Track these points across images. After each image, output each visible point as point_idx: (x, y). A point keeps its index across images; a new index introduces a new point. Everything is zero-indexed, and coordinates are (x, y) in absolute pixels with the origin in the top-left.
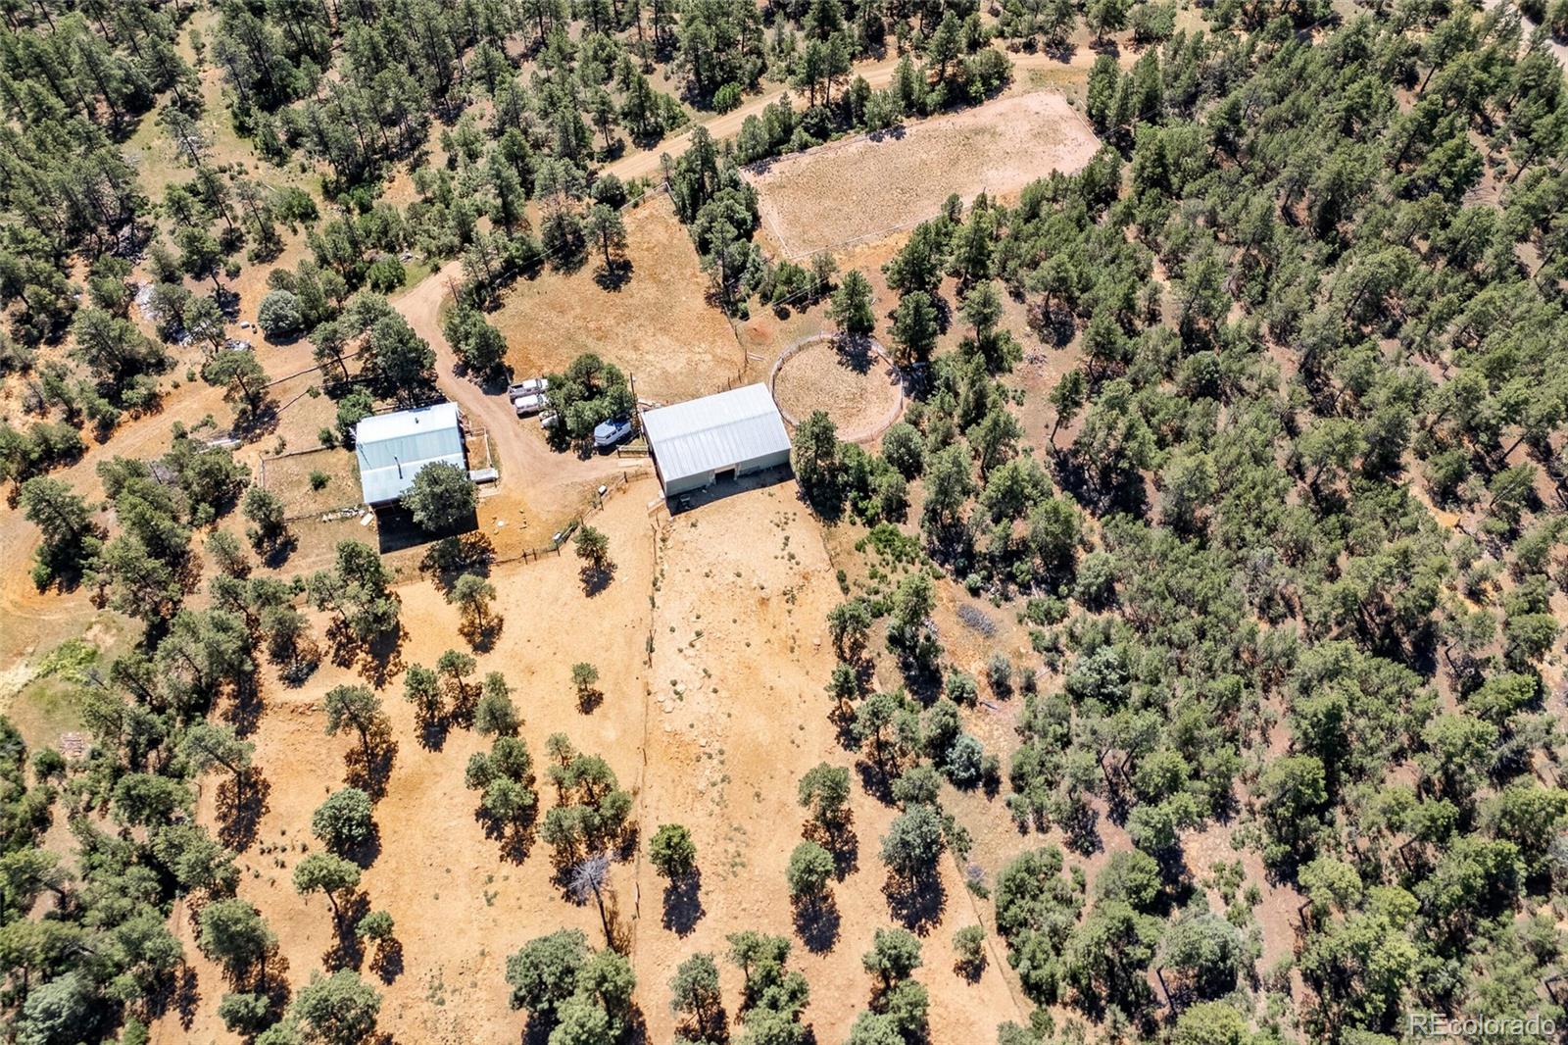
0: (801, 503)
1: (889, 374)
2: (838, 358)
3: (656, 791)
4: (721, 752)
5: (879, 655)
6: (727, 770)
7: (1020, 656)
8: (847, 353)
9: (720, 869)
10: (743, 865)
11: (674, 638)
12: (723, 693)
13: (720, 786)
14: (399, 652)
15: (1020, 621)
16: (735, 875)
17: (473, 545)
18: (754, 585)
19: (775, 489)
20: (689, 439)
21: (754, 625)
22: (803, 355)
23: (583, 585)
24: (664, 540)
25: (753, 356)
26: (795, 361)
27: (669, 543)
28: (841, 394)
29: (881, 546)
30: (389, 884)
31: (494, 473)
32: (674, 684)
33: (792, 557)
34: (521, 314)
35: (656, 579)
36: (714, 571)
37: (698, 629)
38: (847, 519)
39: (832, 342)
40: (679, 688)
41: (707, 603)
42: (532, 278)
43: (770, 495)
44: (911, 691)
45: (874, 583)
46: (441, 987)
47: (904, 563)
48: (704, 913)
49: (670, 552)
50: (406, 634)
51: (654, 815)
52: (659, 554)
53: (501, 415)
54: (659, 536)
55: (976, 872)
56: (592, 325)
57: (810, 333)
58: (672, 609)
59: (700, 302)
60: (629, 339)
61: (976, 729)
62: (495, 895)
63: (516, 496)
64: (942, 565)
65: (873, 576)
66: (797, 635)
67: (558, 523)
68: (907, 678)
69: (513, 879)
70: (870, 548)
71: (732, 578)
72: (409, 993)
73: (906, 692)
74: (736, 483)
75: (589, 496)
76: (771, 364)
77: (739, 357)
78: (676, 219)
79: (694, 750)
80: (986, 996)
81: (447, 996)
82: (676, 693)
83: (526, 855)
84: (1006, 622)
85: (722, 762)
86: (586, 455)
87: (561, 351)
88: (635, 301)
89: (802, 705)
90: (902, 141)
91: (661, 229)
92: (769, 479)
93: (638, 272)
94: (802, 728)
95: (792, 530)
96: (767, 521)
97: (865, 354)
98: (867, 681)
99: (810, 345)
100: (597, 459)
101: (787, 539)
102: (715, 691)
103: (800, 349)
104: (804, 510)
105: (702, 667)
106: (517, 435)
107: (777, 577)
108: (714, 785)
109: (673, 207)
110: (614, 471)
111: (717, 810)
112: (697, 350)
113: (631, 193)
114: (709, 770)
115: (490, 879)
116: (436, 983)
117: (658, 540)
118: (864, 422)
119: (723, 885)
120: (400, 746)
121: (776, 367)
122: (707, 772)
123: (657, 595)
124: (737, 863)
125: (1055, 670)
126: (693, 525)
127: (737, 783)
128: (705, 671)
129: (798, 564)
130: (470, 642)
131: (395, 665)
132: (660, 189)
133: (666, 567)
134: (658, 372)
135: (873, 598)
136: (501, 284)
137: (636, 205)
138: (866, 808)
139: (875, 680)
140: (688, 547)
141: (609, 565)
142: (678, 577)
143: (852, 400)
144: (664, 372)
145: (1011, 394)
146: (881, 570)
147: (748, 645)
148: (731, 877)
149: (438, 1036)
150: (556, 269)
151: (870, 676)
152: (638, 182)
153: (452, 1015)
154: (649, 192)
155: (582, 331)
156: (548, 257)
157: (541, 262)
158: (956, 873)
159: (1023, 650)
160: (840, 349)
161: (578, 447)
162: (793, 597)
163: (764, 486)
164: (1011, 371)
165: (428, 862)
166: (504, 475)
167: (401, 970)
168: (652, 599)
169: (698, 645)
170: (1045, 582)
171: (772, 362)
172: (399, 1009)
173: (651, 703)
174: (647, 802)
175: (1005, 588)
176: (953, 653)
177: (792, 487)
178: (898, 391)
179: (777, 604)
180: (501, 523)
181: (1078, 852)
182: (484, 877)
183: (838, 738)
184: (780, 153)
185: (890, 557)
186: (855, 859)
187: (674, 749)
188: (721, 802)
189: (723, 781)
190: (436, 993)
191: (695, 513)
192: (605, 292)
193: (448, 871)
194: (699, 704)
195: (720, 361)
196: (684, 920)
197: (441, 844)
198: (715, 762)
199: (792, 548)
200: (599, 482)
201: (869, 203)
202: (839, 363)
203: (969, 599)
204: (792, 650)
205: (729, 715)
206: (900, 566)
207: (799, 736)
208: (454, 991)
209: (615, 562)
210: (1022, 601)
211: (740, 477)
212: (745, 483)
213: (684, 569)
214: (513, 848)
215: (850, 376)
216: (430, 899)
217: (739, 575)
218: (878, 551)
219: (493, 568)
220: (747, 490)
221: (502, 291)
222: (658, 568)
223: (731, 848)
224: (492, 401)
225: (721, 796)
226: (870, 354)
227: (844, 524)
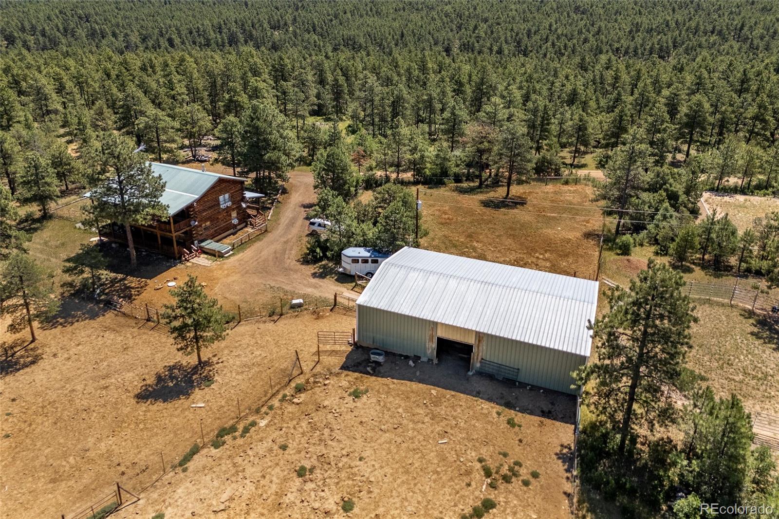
0: (560, 467)
17: (128, 288)
19: (527, 420)
20: (433, 276)
23: (151, 381)
24: (299, 390)
27: (302, 397)
35: (233, 429)
36: (318, 474)
43: (511, 423)
49: (291, 408)
52: (276, 402)
54: (299, 380)
56: (446, 216)
59: (575, 234)
60: (470, 231)
63: (218, 273)
71: (333, 503)
74: (468, 379)
75: (278, 304)
88: (505, 217)
92: (526, 401)
93: (527, 207)
96: (473, 455)
101: (489, 504)
104: (557, 479)
117: (293, 384)
123: (207, 451)
126: (356, 394)
133: (263, 423)
140: (318, 416)
141: (207, 378)
142: (262, 447)
155: (433, 217)
163: (509, 405)
166: (234, 258)
168: (194, 453)
177: (562, 434)
180: (172, 284)
191: (374, 383)
192: (482, 207)
209: (217, 378)
211: (480, 374)
212: (483, 385)
213: (281, 441)
217: (347, 506)
219: (110, 314)
220: (477, 394)
222: (251, 417)
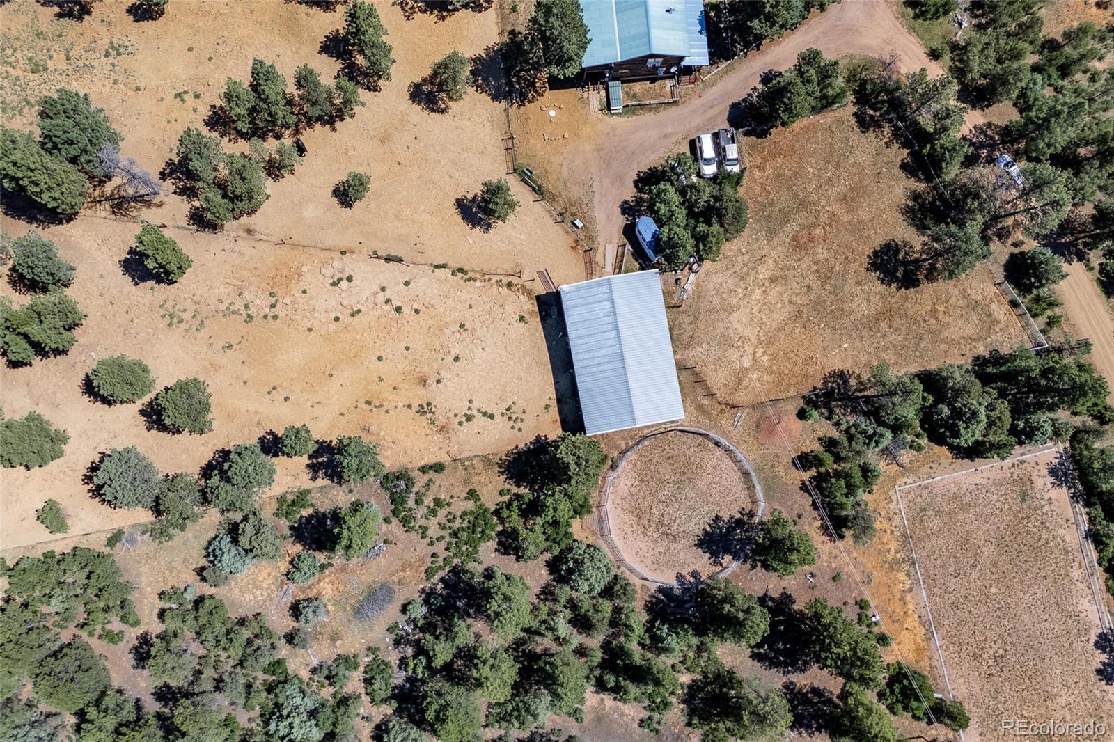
0: (533, 438)
1: (694, 574)
2: (726, 517)
3: (248, 251)
4: (275, 317)
5: (351, 491)
6: (258, 320)
7: (334, 640)
8: (731, 529)
9: (170, 304)
10: (170, 325)
11: (397, 284)
12: (333, 326)
13: (244, 312)
14: (425, 11)
15: (369, 649)
16: (163, 316)
17: (533, 85)
18: (442, 372)
19: (554, 413)
20: (610, 319)
21: (400, 367)
22: (736, 476)
23: (470, 197)
24: (509, 285)
25: (742, 415)
26: (727, 464)
27: (504, 290)
28: (671, 510)
29: (472, 518)
30: (208, 8)
31: (617, 107)
32: (349, 279)
33: (469, 418)
34: (848, 152)
35: (465, 272)
36: (465, 334)
37: (405, 310)
38: (507, 486)
39: (751, 515)
40: (344, 284)
41: (431, 322)
42: (904, 167)
43: (547, 407)
44: (311, 517)
45: (428, 501)
46: (119, 54)
47: (448, 539)
48: (137, 284)
49: (494, 290)
50: (443, 18)
51: (227, 247)
52: (494, 279)
53: (698, 120)
54: (515, 280)
55: (132, 541)
56: (818, 232)
57: (768, 490)
58: (429, 286)
59: (837, 364)
60: (790, 274)
61: (265, 573)
62: (183, 101)
63: (586, 130)
64: (442, 580)
65: (437, 502)
66: (382, 410)
67: (546, 174)
68: (324, 515)
69: (194, 116)
70: (471, 505)
71: (454, 351)
72: (119, 27)
73: (310, 511)
75: (573, 209)
76: (724, 434)
77: (741, 397)
78: (982, 350)
79: (280, 292)
80: (25, 523)
81: (111, 59)
82: (340, 280)
83: (212, 128)
84: (371, 634)
85: (265, 317)
86: (626, 209)
87: (784, 193)
88: (850, 286)
89: (309, 404)
90: (1094, 677)
91: (969, 331)
92: (566, 408)
93: (895, 294)
94: (286, 399)
95: (500, 423)
96: (515, 398)
97: (727, 551)
98: (326, 474)
99: (750, 487)
100: (621, 221)
101: (492, 417)
102: (337, 319)
103: (746, 474)
104: (524, 440)
105: (363, 309)
106: (666, 136)
107: (449, 400)
108: (246, 307)
109: (1005, 351)
110: (601, 239)
111: (223, 307)
112: (760, 351)
113: (1038, 299)
114: (260, 303)
115: (197, 96)
116: (122, 50)
117: (510, 279)
118: (629, 531)
119: (157, 304)
120: (330, 15)
121: (723, 441)
122: (258, 302)
123: (448, 271)
124: (173, 319)
125: (314, 671)
126: (522, 319)
127: (244, 328)
128: (359, 311)
129: (460, 424)
130: (425, 80)
131: (413, 8)
132: (1042, 338)
133: (478, 284)
134: (734, 301)
135: (412, 496)
136: (897, 128)
137: (1014, 304)
138: (202, 449)
139: (326, 482)
140: (497, 309)
141: (489, 225)
142: (465, 296)
143: (661, 522)
144: (731, 309)
145: (656, 716)
146: (442, 513)
147: (380, 359)
148: (162, 312)
149: (83, 52)
150: (916, 196)
151: (331, 478)
152: (1057, 311)
153: (95, 64)
154: (1037, 324)
155: (811, 219)
156: (935, 188)
157: (929, 179)
158: (132, 521)
159: (338, 643)
160: (739, 523)
161: (639, 201)
162: (425, 413)
163: (559, 401)
164: (689, 724)
165: (221, 41)
166: (615, 120)
167: (136, 21)
168: (444, 266)
169: (386, 307)
170: (411, 689)
171: (730, 439)
172: (108, 20)
173: (333, 254)
174: (240, 241)
175: (408, 642)
176: (343, 569)
177: (553, 431)
178: (668, 579)
179: (418, 396)
180: (552, 113)
181: (137, 643)
182: (201, 90)
183: (272, 433)
184: (1088, 504)
185: (457, 524)
186: (159, 429)
187: (285, 272)
188: (229, 312)
189: (249, 316)
190: (115, 50)
191: (536, 323)
192: (869, 252)
193: (210, 59)
194: (326, 301)
195: (740, 375)
196: (133, 266)
197: (235, 52)
198: (267, 310)
199: (480, 420)
200: (589, 220)
201: (983, 609)
202: (717, 518)
203: (399, 601)
204: (368, 403)
205: (310, 330)
206: (446, 533)
207: (278, 396)
208: (113, 65)
209: (491, 231)
210: (393, 658)
212: (564, 381)
213: (473, 302)
214: (220, 117)
215: (697, 526)
216: (190, 44)
217: (457, 359)
218: (465, 513)
219: (503, 105)
220: (556, 382)
221: (887, 131)
222: (478, 275)
223: (187, 316)
224: (723, 110)
225: (234, 312)
226: (727, 558)
227: (500, 482)
